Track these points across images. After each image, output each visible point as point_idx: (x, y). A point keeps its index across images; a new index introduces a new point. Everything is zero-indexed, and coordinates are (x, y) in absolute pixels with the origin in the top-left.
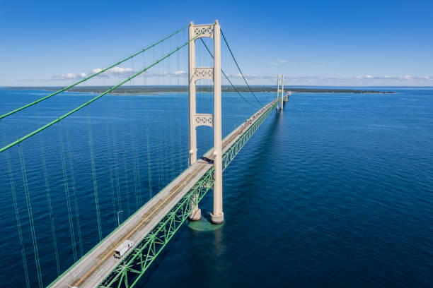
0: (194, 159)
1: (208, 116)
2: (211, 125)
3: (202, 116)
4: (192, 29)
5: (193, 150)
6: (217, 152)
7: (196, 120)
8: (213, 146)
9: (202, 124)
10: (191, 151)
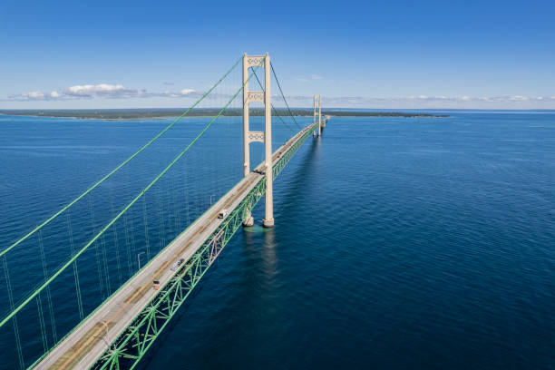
0: (247, 171)
1: (260, 134)
2: (262, 141)
3: (254, 133)
4: (246, 59)
5: (247, 164)
6: (268, 163)
7: (250, 137)
8: (264, 159)
9: (254, 140)
10: (245, 164)
